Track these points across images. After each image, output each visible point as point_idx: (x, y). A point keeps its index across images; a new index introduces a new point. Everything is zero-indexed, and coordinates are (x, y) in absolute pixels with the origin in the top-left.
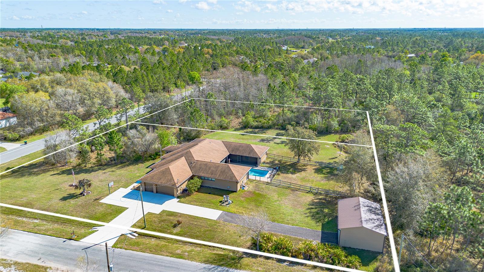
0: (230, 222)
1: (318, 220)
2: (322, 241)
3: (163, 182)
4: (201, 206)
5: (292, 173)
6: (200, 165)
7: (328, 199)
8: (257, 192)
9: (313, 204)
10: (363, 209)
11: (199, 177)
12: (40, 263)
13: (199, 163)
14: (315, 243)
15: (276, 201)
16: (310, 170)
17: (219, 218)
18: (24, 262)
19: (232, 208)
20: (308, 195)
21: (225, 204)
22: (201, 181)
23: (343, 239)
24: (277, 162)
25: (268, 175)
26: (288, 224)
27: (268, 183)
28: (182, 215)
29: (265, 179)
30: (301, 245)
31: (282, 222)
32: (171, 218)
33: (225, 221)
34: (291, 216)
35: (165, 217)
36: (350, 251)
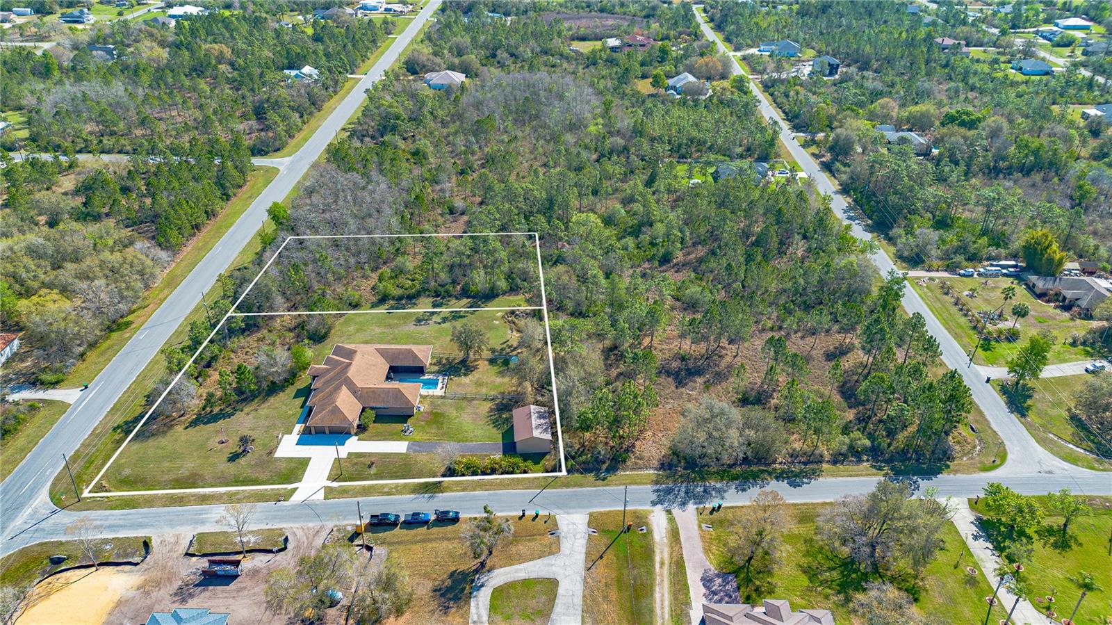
0: (419, 451)
1: (497, 426)
2: (504, 454)
3: (336, 423)
4: (384, 440)
5: (465, 375)
6: (367, 392)
7: (504, 402)
8: (434, 411)
9: (491, 410)
10: (534, 417)
11: (372, 408)
12: (269, 527)
13: (365, 391)
14: (498, 456)
15: (455, 419)
16: (483, 365)
17: (408, 450)
18: (256, 529)
19: (417, 436)
20: (485, 403)
21: (407, 434)
22: (374, 412)
23: (519, 448)
24: (444, 361)
25: (440, 385)
26: (472, 441)
27: (442, 397)
28: (370, 454)
29: (438, 391)
30: (487, 462)
31: (466, 441)
32: (362, 459)
33: (415, 451)
34: (473, 432)
35: (355, 461)
36: (526, 457)
